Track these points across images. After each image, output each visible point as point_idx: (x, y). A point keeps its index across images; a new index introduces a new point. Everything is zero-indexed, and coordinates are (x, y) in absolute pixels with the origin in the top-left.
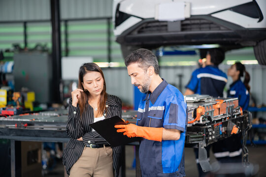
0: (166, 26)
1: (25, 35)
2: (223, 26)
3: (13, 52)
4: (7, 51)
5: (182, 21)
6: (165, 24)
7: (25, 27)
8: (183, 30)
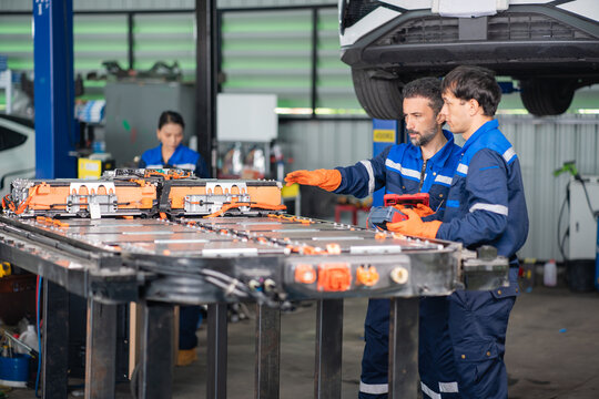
0: (456, 27)
1: (131, 41)
2: (579, 30)
3: (103, 77)
4: (92, 76)
5: (490, 17)
6: (453, 22)
7: (131, 24)
8: (491, 37)
